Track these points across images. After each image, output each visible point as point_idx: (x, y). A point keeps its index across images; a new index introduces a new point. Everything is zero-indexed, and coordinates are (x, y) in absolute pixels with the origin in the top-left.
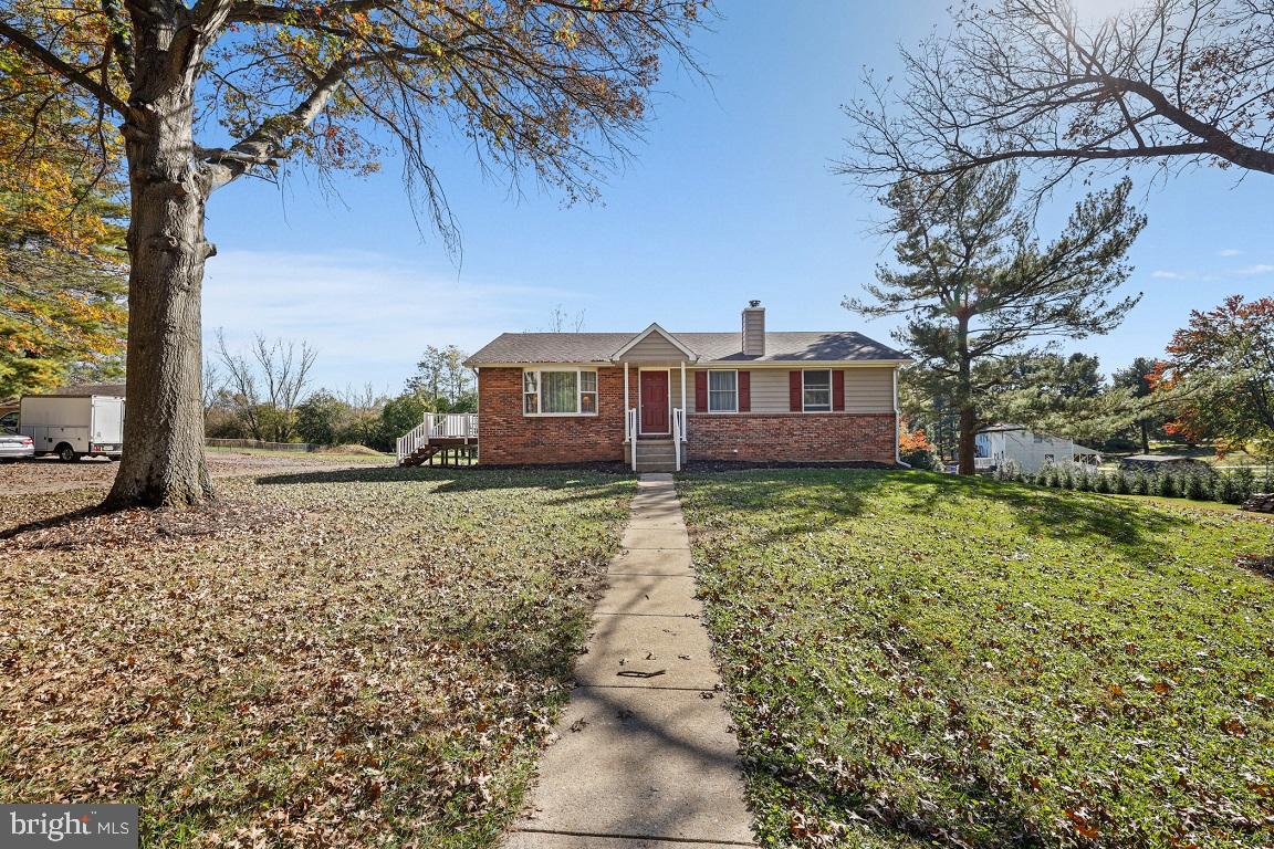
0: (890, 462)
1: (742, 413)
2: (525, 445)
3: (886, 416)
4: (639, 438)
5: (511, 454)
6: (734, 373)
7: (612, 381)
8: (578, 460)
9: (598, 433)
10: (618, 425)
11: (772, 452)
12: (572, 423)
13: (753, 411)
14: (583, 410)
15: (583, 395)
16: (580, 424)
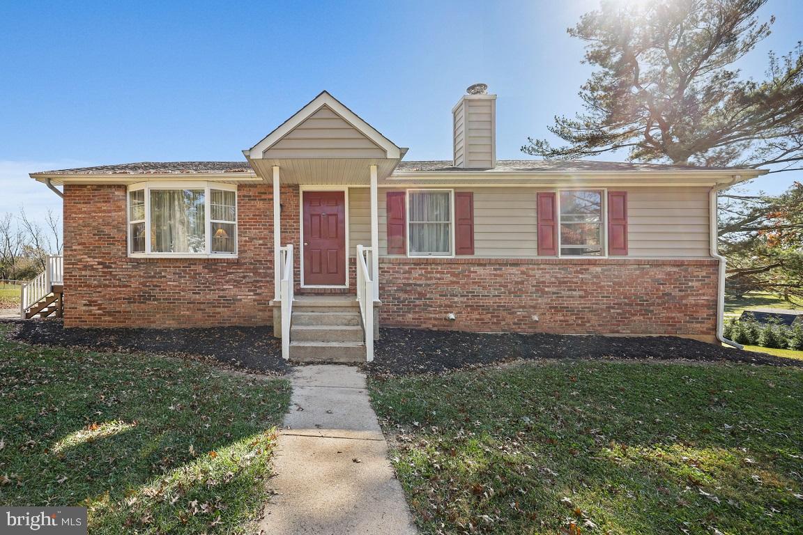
0: (708, 339)
1: (460, 257)
2: (130, 300)
3: (700, 264)
4: (298, 292)
5: (110, 314)
6: (447, 195)
7: (260, 204)
8: (208, 325)
9: (237, 284)
10: (262, 272)
11: (509, 319)
12: (200, 268)
13: (479, 254)
14: (215, 248)
15: (214, 227)
16: (211, 271)
